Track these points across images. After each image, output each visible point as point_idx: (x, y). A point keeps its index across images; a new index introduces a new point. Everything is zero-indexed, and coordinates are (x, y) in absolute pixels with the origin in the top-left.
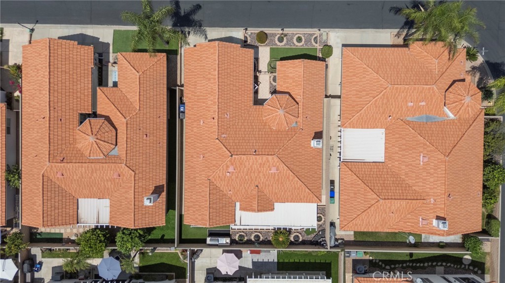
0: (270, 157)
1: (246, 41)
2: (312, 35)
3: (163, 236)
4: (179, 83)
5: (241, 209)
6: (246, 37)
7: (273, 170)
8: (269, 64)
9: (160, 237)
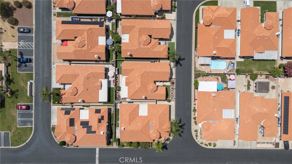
0: (140, 85)
1: (172, 79)
2: (173, 97)
3: (118, 56)
4: (160, 60)
5: (126, 77)
6: (173, 79)
7: (137, 86)
8: (165, 85)
9: (117, 55)
